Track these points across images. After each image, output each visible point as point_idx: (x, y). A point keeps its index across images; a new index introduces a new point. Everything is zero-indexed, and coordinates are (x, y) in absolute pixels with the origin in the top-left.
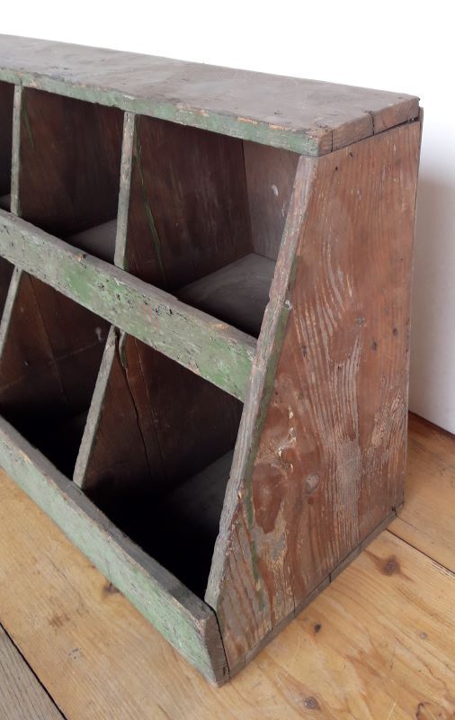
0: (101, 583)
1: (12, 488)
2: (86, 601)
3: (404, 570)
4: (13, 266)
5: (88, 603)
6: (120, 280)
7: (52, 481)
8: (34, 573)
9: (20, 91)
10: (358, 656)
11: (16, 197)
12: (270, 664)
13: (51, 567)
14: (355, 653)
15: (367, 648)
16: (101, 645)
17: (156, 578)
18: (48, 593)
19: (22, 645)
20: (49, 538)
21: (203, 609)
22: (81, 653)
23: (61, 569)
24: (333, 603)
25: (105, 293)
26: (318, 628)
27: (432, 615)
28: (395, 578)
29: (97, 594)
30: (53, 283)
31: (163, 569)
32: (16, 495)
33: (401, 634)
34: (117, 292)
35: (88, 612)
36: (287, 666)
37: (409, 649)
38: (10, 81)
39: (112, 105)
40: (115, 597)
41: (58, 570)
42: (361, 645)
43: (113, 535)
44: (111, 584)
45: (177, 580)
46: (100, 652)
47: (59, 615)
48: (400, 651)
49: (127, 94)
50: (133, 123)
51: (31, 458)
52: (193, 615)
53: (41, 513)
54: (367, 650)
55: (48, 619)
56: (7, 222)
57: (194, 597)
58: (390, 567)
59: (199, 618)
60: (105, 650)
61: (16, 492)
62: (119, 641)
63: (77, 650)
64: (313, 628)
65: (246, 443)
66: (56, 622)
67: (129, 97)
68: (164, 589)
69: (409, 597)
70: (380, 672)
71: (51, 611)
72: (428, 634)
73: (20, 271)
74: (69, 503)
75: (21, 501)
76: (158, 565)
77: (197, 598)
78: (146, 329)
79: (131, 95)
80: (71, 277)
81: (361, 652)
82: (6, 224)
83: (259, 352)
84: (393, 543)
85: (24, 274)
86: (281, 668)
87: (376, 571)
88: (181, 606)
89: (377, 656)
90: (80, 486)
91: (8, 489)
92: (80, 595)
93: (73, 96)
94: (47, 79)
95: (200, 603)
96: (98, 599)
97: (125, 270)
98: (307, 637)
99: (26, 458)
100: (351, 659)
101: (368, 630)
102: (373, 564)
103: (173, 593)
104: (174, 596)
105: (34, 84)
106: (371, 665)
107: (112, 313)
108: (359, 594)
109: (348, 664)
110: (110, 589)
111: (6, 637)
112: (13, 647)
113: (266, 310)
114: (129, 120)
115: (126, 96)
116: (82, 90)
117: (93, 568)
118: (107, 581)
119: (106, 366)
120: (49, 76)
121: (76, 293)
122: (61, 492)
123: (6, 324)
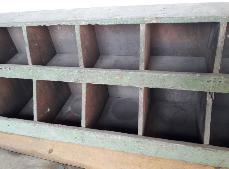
6: (225, 76)
9: (145, 25)
44: (216, 167)
73: (143, 88)
79: (226, 16)
90: (209, 144)
93: (183, 22)
99: (179, 145)
105: (155, 22)
114: (223, 25)
115: (222, 17)
116: (192, 19)
117: (205, 166)
118: (214, 167)
119: (209, 105)
120: (166, 18)
121: (187, 87)
122: (205, 149)
123: (142, 107)
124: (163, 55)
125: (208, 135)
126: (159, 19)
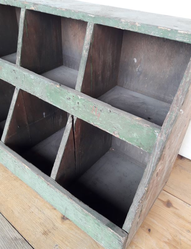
0: (60, 216)
1: (12, 176)
2: (55, 224)
3: (173, 205)
4: (14, 87)
5: (57, 225)
6: (82, 97)
7: (41, 177)
8: (30, 213)
9: (24, 11)
10: (167, 241)
11: (20, 58)
12: (136, 246)
13: (37, 210)
14: (166, 240)
15: (170, 237)
16: (66, 243)
17: (99, 219)
18: (38, 221)
19: (33, 245)
20: (33, 197)
21: (123, 233)
22: (59, 247)
23: (42, 210)
24: (152, 220)
25: (71, 101)
26: (149, 230)
27: (189, 223)
28: (171, 209)
29: (59, 221)
30: (38, 95)
31: (100, 215)
32: (15, 179)
33: (180, 231)
34: (78, 101)
35: (57, 228)
36: (143, 247)
37: (185, 237)
38: (18, 6)
39: (79, 19)
40: (67, 221)
41: (41, 211)
42: (168, 237)
43: (75, 201)
44: (64, 216)
45: (108, 220)
46: (67, 245)
47: (46, 230)
48: (182, 238)
49: (91, 14)
50: (92, 28)
51: (29, 167)
52: (120, 235)
53: (27, 187)
54: (170, 238)
55: (41, 232)
56: (15, 68)
57: (117, 227)
58: (169, 204)
59: (122, 236)
60: (68, 244)
61: (14, 178)
62: (73, 240)
63: (57, 245)
64: (148, 230)
65: (151, 169)
66: (45, 233)
67: (92, 16)
68: (104, 224)
69: (179, 216)
70: (177, 247)
71: (42, 229)
72: (190, 230)
73: (18, 89)
74: (50, 187)
75: (17, 182)
76: (97, 213)
77: (119, 228)
78: (91, 117)
79: (93, 15)
80: (50, 93)
81: (168, 239)
82: (15, 69)
83: (163, 131)
84: (167, 195)
85: (21, 91)
86: (140, 248)
87: (164, 206)
88: (113, 231)
89: (175, 240)
90: (55, 179)
91: (10, 176)
92: (52, 221)
93: (56, 14)
94: (41, 6)
95: (120, 229)
96: (60, 223)
97: (81, 92)
98: (147, 234)
99: (27, 167)
100: (166, 242)
101: (168, 230)
102: (162, 203)
103: (108, 225)
104: (109, 227)
105: (33, 8)
106: (173, 244)
107: (72, 109)
108: (160, 216)
109: (165, 244)
110: (64, 218)
111: (25, 242)
112: (29, 246)
113: (169, 113)
114: (90, 26)
115: (90, 15)
116: (62, 11)
117: (55, 209)
118: (62, 214)
119: (68, 131)
120: (42, 5)
121: (52, 100)
122: (47, 182)
123: (12, 111)
124: (74, 69)
125: (57, 167)
126: (36, 5)
